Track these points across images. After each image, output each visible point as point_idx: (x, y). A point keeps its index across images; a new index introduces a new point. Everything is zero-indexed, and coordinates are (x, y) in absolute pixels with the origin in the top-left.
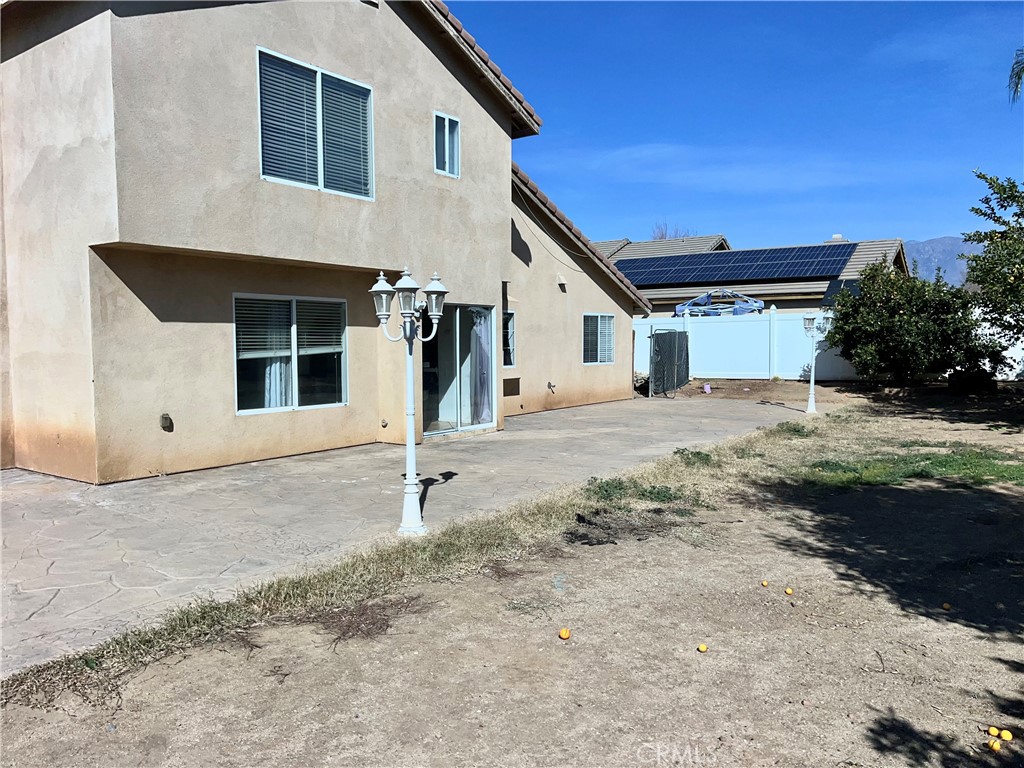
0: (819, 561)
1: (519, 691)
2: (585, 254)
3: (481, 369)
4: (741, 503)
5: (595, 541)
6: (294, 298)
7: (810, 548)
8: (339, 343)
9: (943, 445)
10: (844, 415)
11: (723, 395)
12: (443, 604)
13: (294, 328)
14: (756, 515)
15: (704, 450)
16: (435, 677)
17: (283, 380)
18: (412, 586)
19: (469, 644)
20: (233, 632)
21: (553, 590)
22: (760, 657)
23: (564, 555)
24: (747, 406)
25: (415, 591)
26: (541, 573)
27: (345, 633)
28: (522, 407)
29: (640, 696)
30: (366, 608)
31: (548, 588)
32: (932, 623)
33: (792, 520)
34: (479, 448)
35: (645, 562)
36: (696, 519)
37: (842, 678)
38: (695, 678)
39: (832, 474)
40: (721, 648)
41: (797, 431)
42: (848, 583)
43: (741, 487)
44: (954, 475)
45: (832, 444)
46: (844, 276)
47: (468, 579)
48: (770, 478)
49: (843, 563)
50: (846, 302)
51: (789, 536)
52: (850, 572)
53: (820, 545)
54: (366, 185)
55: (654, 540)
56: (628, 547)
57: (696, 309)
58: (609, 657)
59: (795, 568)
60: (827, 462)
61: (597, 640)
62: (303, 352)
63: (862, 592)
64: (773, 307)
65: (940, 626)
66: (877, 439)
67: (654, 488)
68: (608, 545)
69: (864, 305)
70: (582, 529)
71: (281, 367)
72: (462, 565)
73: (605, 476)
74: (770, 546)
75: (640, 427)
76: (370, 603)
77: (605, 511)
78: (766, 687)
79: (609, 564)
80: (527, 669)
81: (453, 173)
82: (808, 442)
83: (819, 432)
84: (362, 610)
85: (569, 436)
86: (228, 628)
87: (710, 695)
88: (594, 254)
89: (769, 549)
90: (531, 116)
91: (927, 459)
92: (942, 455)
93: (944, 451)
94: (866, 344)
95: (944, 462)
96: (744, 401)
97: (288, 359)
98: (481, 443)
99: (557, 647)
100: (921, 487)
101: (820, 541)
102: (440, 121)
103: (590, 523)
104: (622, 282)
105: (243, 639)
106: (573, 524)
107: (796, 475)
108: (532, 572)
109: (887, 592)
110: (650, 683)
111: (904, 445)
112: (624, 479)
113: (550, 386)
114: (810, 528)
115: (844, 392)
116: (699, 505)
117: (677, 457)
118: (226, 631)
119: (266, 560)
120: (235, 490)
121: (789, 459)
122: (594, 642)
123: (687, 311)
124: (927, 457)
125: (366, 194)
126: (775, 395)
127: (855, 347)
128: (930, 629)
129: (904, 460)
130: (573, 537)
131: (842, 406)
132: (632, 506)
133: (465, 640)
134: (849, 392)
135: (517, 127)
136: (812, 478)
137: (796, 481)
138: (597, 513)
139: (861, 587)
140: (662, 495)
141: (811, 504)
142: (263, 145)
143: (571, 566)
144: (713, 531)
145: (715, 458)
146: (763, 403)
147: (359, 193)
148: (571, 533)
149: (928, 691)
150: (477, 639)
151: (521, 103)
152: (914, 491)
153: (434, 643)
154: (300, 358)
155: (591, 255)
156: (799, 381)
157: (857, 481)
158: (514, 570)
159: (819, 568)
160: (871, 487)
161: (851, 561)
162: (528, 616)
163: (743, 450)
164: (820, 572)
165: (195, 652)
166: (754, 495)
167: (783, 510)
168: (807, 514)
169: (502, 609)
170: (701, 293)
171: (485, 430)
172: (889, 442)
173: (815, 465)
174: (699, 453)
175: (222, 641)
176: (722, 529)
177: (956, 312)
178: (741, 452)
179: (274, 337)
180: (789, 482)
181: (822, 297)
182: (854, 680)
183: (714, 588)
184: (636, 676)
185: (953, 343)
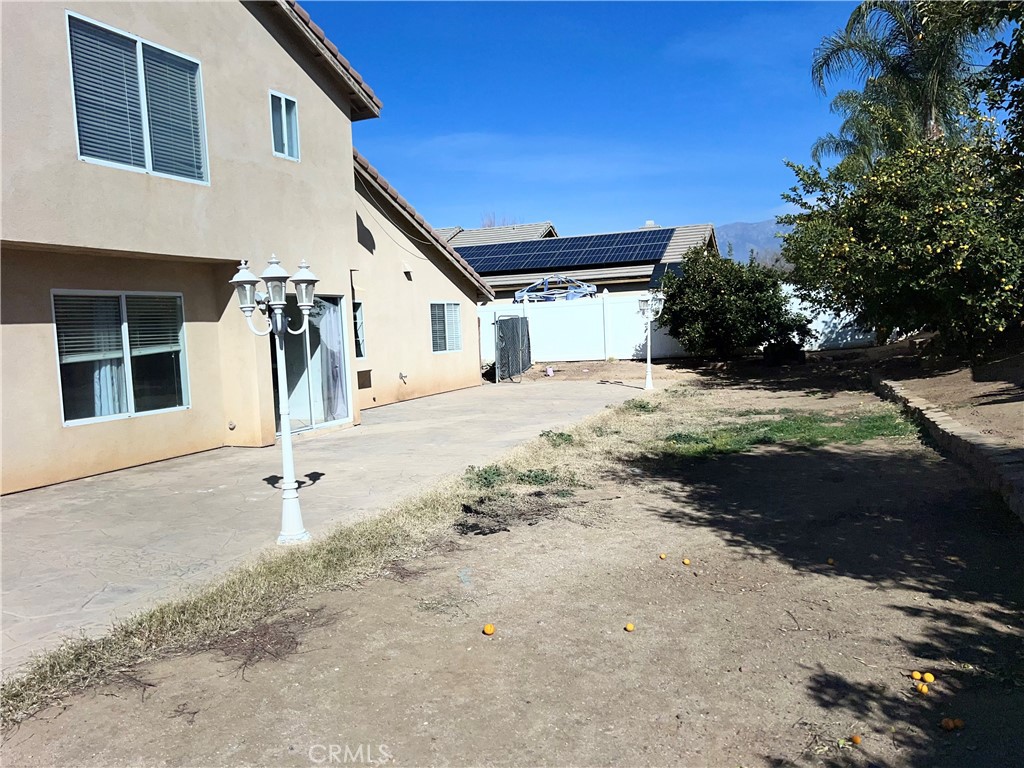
0: (704, 530)
1: (461, 696)
2: (429, 241)
3: (333, 363)
4: (613, 479)
5: (487, 531)
6: (123, 294)
7: (692, 518)
8: (176, 341)
9: (772, 412)
10: (681, 389)
11: (564, 377)
12: (350, 613)
13: (125, 327)
14: (629, 489)
15: (566, 432)
16: (366, 693)
17: (114, 385)
18: (311, 597)
19: (392, 653)
20: (116, 672)
21: (462, 585)
22: (686, 630)
23: (461, 547)
24: (590, 386)
25: (316, 603)
26: (443, 568)
27: (251, 656)
28: (374, 399)
29: (584, 683)
30: (266, 627)
31: (455, 583)
32: (824, 579)
33: (665, 493)
34: (339, 445)
35: (543, 546)
36: (578, 499)
37: (766, 641)
38: (631, 658)
39: (687, 446)
40: (646, 625)
41: (643, 407)
42: (738, 549)
43: (609, 464)
44: (794, 439)
45: (678, 418)
46: (666, 259)
47: (369, 583)
48: (632, 454)
49: (726, 530)
50: (672, 284)
51: (668, 508)
52: (736, 538)
53: (699, 514)
54: (199, 168)
55: (545, 523)
56: (521, 532)
57: (533, 294)
58: (541, 647)
59: (685, 539)
60: (680, 435)
61: (522, 632)
62: (137, 352)
63: (753, 556)
64: (606, 290)
65: (832, 580)
66: (716, 410)
67: (531, 471)
68: (501, 532)
69: (689, 286)
70: (471, 520)
71: (111, 369)
72: (359, 570)
73: (481, 464)
74: (655, 520)
75: (497, 412)
76: (269, 621)
77: (490, 500)
78: (701, 658)
79: (509, 552)
80: (461, 671)
81: (292, 156)
82: (656, 416)
83: (662, 406)
84: (263, 630)
85: (431, 426)
86: (109, 668)
87: (651, 674)
88: (437, 241)
89: (653, 522)
90: (371, 98)
91: (767, 426)
92: (777, 423)
93: (777, 418)
94: (692, 323)
95: (780, 428)
96: (585, 382)
97: (119, 362)
98: (340, 439)
99: (485, 645)
100: (768, 452)
101: (698, 511)
102: (276, 100)
103: (477, 512)
104: (466, 269)
105: (131, 679)
106: (461, 515)
107: (655, 448)
108: (434, 569)
109: (774, 553)
110: (589, 669)
111: (741, 415)
112: (501, 465)
113: (401, 377)
114: (684, 499)
115: (674, 368)
116: (575, 485)
117: (544, 438)
118: (108, 672)
119: (135, 586)
120: (73, 511)
121: (644, 435)
122: (520, 634)
123: (526, 298)
124: (765, 424)
125: (200, 178)
126: (612, 375)
127: (682, 326)
128: (824, 584)
129: (746, 428)
130: (464, 528)
131: (675, 381)
132: (513, 491)
133: (385, 649)
134: (679, 368)
135: (357, 110)
136: (670, 451)
137: (657, 455)
138: (481, 501)
139: (751, 551)
140: (538, 478)
141: (677, 475)
142: (78, 122)
143: (471, 558)
144: (598, 509)
145: (576, 438)
146: (603, 382)
147: (193, 177)
148: (460, 525)
149: (846, 643)
150: (398, 645)
151: (359, 84)
152: (763, 456)
153: (353, 656)
154: (133, 358)
155: (435, 243)
156: (632, 360)
157: (712, 450)
158: (415, 569)
159: (706, 536)
160: (724, 455)
161: (733, 528)
162: (443, 615)
163: (600, 428)
164: (708, 541)
165: (76, 701)
166: (623, 471)
167: (653, 483)
168: (676, 485)
169: (415, 611)
170: (537, 279)
171: (341, 426)
172: (725, 412)
173: (668, 439)
174: (562, 435)
175: (106, 684)
176: (605, 506)
177: (767, 291)
178: (600, 431)
179: (102, 338)
180: (650, 456)
181: (649, 279)
182: (776, 641)
183: (617, 565)
184: (575, 664)
185: (767, 318)
